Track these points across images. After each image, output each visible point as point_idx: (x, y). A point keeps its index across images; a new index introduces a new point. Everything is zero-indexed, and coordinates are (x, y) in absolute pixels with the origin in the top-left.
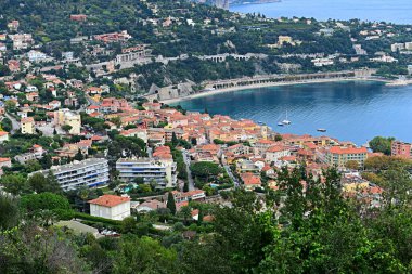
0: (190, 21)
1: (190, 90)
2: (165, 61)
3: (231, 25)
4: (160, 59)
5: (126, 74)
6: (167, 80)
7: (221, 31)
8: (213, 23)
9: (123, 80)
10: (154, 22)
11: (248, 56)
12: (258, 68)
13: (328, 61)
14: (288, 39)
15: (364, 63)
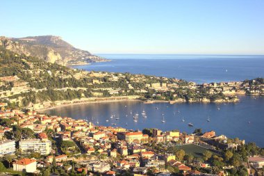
0: (49, 72)
1: (50, 105)
2: (37, 91)
3: (69, 74)
4: (34, 89)
5: (16, 97)
6: (37, 100)
7: (65, 77)
8: (61, 72)
9: (15, 100)
10: (31, 72)
11: (78, 88)
12: (83, 95)
13: (116, 92)
14: (97, 81)
15: (132, 93)
